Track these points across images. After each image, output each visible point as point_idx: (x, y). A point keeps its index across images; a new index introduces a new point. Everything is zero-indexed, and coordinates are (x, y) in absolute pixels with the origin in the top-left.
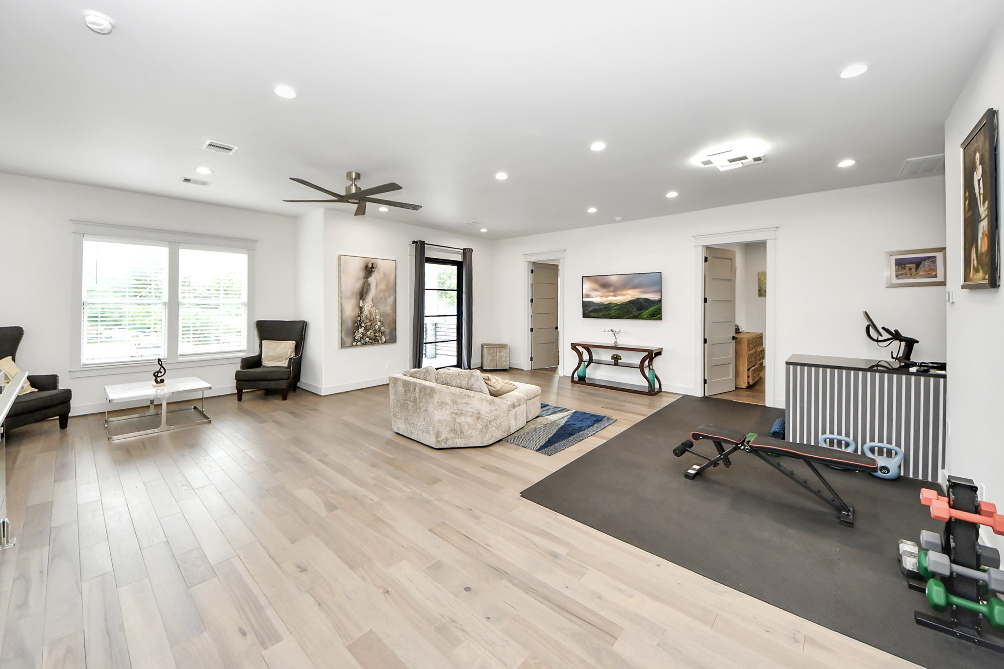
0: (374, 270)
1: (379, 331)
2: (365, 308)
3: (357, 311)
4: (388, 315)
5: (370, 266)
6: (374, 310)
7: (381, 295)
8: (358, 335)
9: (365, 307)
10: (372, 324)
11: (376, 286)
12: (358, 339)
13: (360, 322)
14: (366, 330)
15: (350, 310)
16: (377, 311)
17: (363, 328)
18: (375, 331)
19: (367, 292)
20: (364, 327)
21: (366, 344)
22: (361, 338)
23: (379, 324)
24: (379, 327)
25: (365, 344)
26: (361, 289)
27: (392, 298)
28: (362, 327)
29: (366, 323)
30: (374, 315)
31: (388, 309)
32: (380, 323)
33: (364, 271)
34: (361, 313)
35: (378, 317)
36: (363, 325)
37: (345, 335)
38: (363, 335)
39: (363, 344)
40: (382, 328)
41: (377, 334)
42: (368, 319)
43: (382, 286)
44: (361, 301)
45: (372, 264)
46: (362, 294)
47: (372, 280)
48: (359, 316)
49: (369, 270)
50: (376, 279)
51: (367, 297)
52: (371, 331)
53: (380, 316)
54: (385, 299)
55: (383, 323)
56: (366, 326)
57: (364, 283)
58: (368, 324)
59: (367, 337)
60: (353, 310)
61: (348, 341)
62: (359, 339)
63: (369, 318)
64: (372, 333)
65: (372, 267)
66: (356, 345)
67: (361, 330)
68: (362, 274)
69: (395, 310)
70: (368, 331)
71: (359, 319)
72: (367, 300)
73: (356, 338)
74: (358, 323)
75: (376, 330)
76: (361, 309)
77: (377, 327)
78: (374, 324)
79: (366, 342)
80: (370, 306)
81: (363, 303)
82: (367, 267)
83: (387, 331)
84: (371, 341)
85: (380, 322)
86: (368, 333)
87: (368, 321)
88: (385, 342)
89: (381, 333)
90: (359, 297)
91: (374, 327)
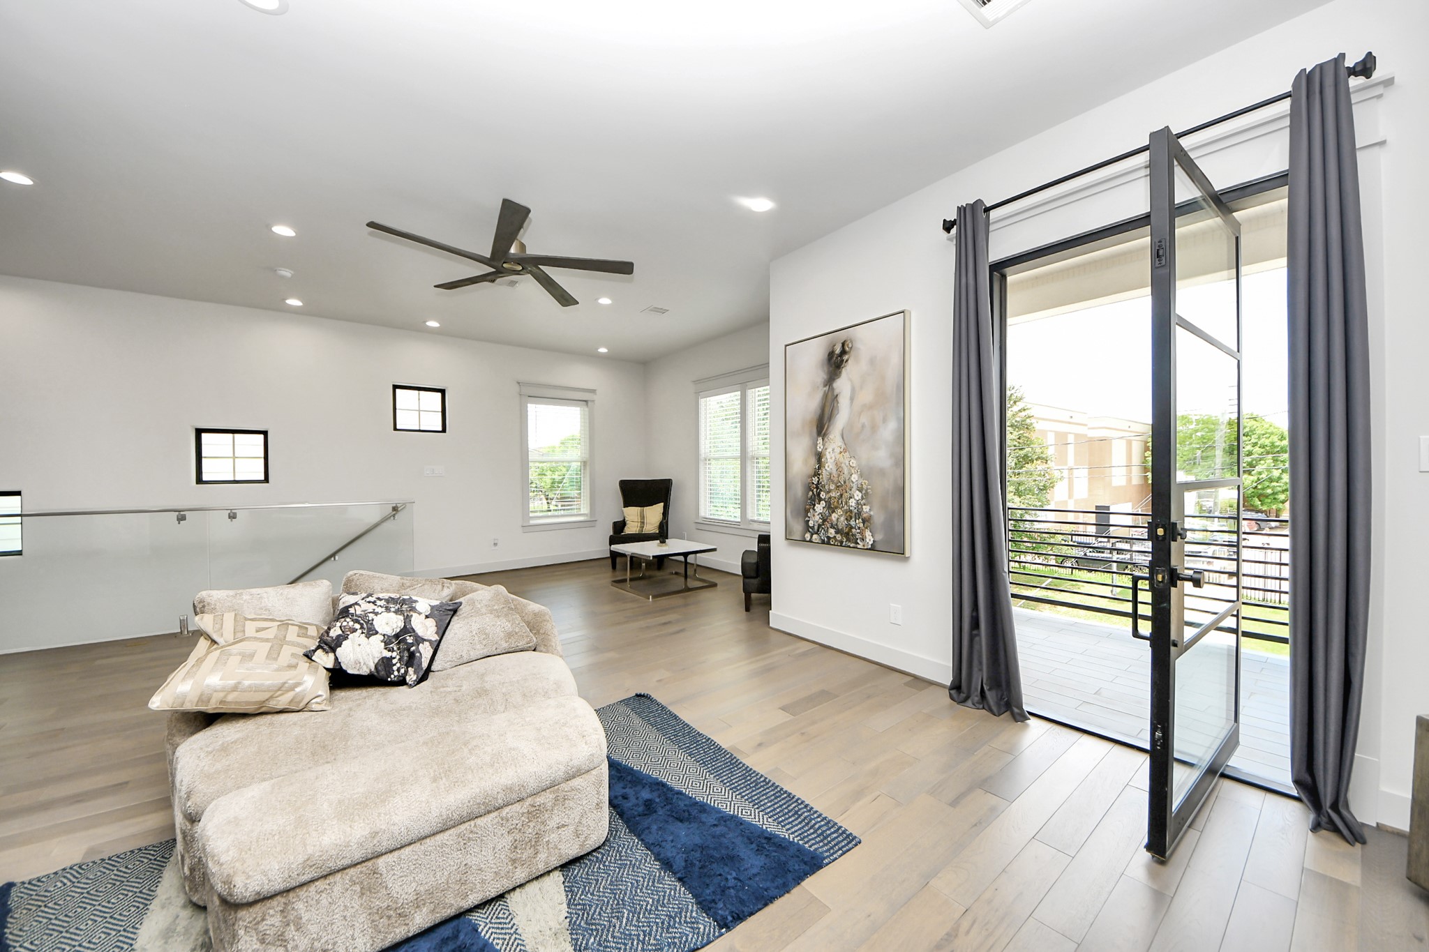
0: (845, 358)
1: (859, 515)
2: (828, 456)
3: (813, 462)
4: (882, 472)
5: (838, 350)
6: (845, 460)
7: (864, 419)
8: (815, 520)
9: (827, 453)
10: (841, 495)
11: (852, 399)
12: (813, 528)
13: (817, 488)
14: (831, 508)
15: (801, 465)
16: (854, 463)
17: (823, 503)
18: (849, 515)
19: (831, 418)
20: (824, 500)
21: (828, 543)
22: (819, 526)
23: (858, 495)
24: (858, 503)
25: (826, 542)
26: (819, 412)
27: (892, 425)
28: (820, 500)
29: (829, 491)
30: (846, 471)
31: (881, 457)
32: (860, 495)
33: (826, 369)
34: (819, 468)
35: (855, 477)
36: (823, 495)
37: (791, 513)
38: (824, 521)
39: (823, 542)
40: (866, 509)
41: (852, 523)
42: (833, 481)
43: (866, 396)
44: (820, 440)
45: (843, 344)
46: (822, 425)
47: (843, 385)
48: (816, 474)
49: (836, 361)
50: (850, 380)
51: (831, 428)
52: (840, 512)
53: (861, 476)
54: (874, 428)
55: (867, 494)
56: (830, 498)
57: (826, 396)
58: (833, 494)
59: (832, 527)
60: (806, 461)
61: (798, 528)
62: (816, 527)
63: (836, 480)
64: (842, 519)
65: (843, 352)
66: (810, 541)
67: (820, 508)
68: (821, 376)
69: (901, 461)
70: (833, 512)
71: (815, 480)
72: (831, 436)
73: (811, 524)
74: (813, 492)
75: (851, 511)
76: (819, 457)
77: (852, 503)
78: (846, 495)
79: (829, 538)
80: (838, 450)
81: (824, 445)
82: (831, 354)
83: (878, 517)
84: (839, 537)
85: (860, 490)
86: (834, 516)
87: (833, 486)
88: (873, 548)
89: (864, 523)
90: (815, 430)
91: (846, 503)
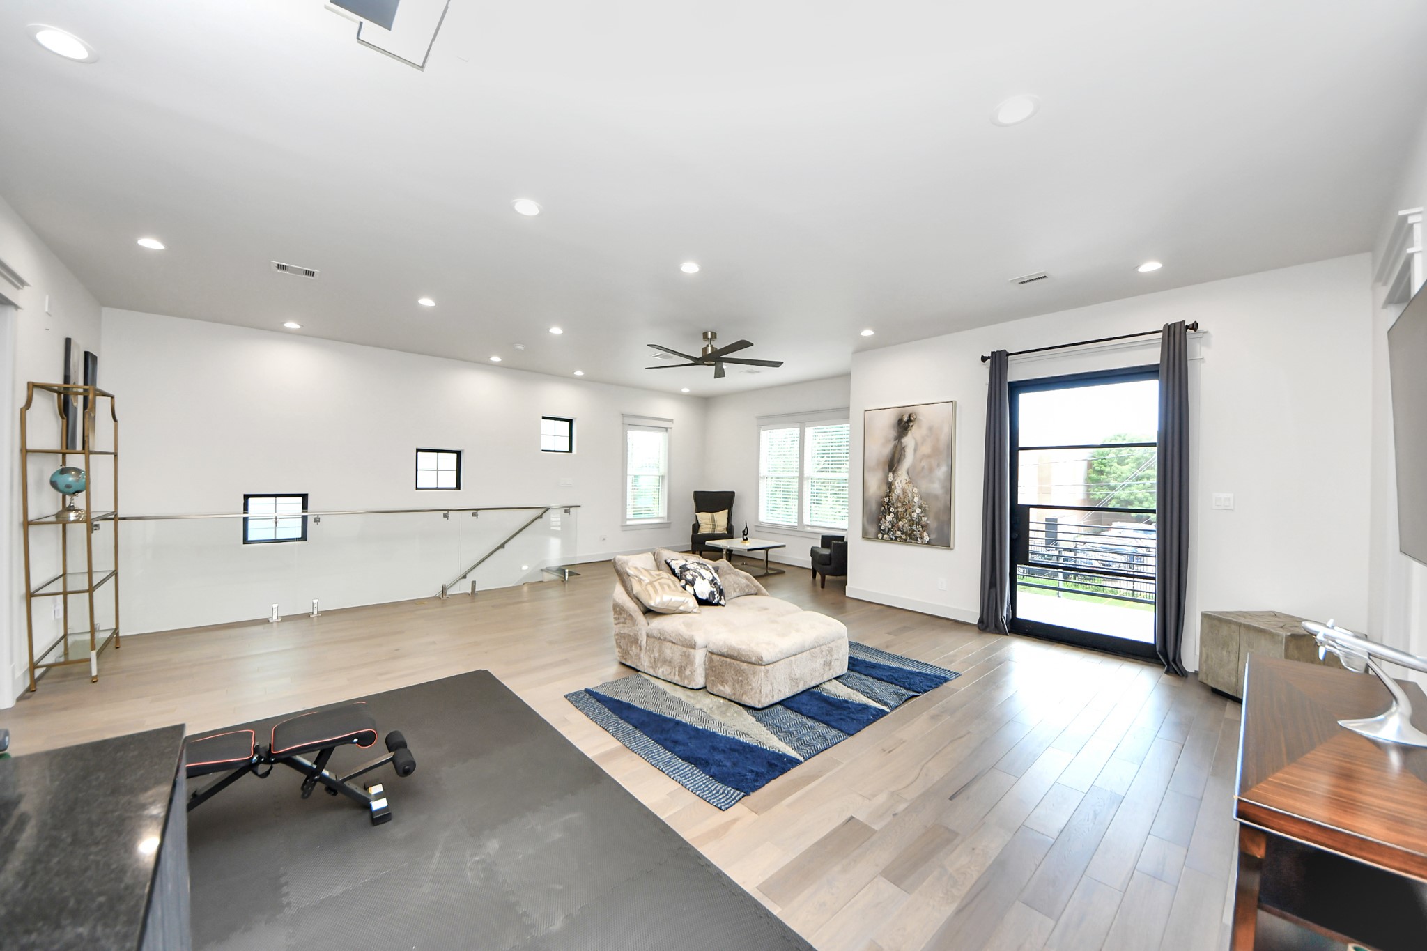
0: (911, 424)
1: (919, 523)
2: (897, 485)
3: (885, 488)
4: (936, 497)
5: (906, 419)
6: (910, 488)
7: (924, 464)
8: (885, 525)
9: (896, 483)
10: (906, 510)
11: (915, 450)
12: (884, 531)
13: (888, 505)
14: (898, 517)
15: (875, 487)
16: (916, 490)
17: (892, 515)
18: (912, 522)
19: (900, 460)
20: (893, 513)
21: (896, 540)
22: (889, 529)
23: (918, 511)
24: (918, 515)
25: (895, 539)
26: (890, 456)
27: (944, 469)
28: (890, 513)
29: (898, 507)
30: (910, 495)
31: (936, 488)
32: (920, 510)
33: (896, 429)
34: (890, 492)
35: (916, 499)
36: (892, 510)
37: (868, 521)
38: (893, 526)
39: (892, 539)
40: (924, 519)
41: (914, 528)
42: (900, 501)
43: (926, 449)
44: (891, 474)
45: (910, 416)
46: (892, 464)
47: (908, 441)
48: (887, 496)
49: (904, 425)
50: (914, 438)
51: (899, 468)
52: (905, 520)
53: (921, 498)
54: (931, 470)
55: (925, 510)
56: (898, 512)
57: (896, 446)
58: (900, 510)
59: (899, 530)
60: (879, 488)
61: (872, 530)
62: (886, 530)
63: (902, 500)
64: (907, 525)
65: (910, 420)
66: (882, 539)
67: (889, 518)
68: (892, 433)
69: (949, 490)
70: (900, 520)
71: (886, 500)
72: (899, 473)
73: (883, 528)
74: (884, 507)
75: (913, 521)
76: (890, 485)
77: (914, 515)
78: (909, 510)
79: (896, 537)
80: (904, 482)
81: (893, 478)
82: (900, 421)
83: (933, 524)
84: (904, 537)
85: (920, 507)
86: (901, 524)
87: (900, 505)
88: (929, 543)
89: (922, 527)
90: (887, 467)
91: (910, 515)
